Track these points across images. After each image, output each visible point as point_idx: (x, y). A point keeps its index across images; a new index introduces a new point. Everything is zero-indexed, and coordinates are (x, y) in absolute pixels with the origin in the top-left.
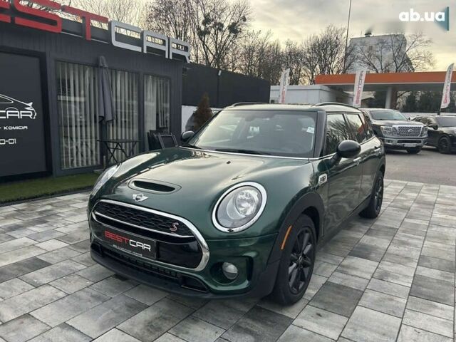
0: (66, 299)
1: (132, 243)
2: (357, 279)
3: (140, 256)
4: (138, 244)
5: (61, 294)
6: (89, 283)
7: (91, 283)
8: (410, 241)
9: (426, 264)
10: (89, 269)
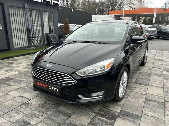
0: (20, 89)
5: (18, 88)
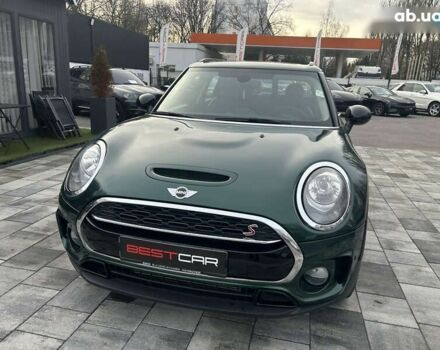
1: (182, 257)
2: (373, 253)
3: (198, 274)
4: (194, 259)
5: (52, 343)
6: (82, 316)
7: (85, 315)
8: (377, 204)
9: (410, 226)
10: (65, 293)
